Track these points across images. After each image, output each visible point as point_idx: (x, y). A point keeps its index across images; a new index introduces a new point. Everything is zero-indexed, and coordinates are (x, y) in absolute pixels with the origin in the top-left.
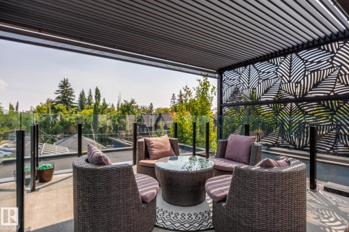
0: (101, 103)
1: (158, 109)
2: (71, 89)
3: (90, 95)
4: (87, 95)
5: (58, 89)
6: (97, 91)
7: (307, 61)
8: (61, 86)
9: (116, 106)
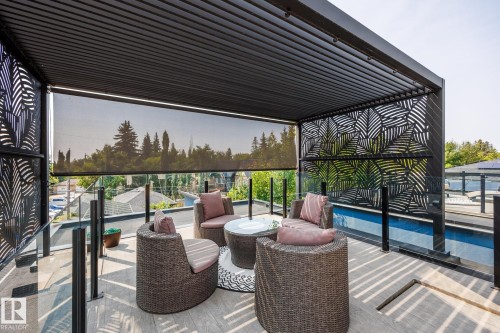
0: (170, 148)
1: (237, 156)
2: (134, 133)
3: (157, 141)
4: (152, 140)
5: (118, 133)
6: (166, 136)
7: (383, 117)
8: (121, 130)
9: (187, 152)
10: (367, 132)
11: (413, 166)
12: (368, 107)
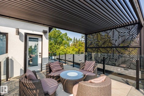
10: (113, 38)
11: (132, 51)
12: (113, 29)
